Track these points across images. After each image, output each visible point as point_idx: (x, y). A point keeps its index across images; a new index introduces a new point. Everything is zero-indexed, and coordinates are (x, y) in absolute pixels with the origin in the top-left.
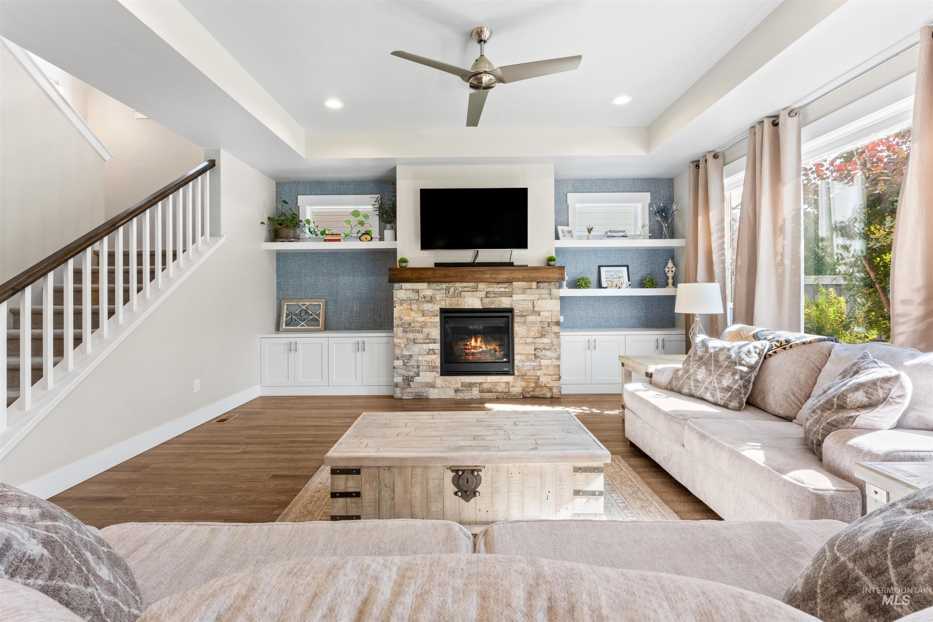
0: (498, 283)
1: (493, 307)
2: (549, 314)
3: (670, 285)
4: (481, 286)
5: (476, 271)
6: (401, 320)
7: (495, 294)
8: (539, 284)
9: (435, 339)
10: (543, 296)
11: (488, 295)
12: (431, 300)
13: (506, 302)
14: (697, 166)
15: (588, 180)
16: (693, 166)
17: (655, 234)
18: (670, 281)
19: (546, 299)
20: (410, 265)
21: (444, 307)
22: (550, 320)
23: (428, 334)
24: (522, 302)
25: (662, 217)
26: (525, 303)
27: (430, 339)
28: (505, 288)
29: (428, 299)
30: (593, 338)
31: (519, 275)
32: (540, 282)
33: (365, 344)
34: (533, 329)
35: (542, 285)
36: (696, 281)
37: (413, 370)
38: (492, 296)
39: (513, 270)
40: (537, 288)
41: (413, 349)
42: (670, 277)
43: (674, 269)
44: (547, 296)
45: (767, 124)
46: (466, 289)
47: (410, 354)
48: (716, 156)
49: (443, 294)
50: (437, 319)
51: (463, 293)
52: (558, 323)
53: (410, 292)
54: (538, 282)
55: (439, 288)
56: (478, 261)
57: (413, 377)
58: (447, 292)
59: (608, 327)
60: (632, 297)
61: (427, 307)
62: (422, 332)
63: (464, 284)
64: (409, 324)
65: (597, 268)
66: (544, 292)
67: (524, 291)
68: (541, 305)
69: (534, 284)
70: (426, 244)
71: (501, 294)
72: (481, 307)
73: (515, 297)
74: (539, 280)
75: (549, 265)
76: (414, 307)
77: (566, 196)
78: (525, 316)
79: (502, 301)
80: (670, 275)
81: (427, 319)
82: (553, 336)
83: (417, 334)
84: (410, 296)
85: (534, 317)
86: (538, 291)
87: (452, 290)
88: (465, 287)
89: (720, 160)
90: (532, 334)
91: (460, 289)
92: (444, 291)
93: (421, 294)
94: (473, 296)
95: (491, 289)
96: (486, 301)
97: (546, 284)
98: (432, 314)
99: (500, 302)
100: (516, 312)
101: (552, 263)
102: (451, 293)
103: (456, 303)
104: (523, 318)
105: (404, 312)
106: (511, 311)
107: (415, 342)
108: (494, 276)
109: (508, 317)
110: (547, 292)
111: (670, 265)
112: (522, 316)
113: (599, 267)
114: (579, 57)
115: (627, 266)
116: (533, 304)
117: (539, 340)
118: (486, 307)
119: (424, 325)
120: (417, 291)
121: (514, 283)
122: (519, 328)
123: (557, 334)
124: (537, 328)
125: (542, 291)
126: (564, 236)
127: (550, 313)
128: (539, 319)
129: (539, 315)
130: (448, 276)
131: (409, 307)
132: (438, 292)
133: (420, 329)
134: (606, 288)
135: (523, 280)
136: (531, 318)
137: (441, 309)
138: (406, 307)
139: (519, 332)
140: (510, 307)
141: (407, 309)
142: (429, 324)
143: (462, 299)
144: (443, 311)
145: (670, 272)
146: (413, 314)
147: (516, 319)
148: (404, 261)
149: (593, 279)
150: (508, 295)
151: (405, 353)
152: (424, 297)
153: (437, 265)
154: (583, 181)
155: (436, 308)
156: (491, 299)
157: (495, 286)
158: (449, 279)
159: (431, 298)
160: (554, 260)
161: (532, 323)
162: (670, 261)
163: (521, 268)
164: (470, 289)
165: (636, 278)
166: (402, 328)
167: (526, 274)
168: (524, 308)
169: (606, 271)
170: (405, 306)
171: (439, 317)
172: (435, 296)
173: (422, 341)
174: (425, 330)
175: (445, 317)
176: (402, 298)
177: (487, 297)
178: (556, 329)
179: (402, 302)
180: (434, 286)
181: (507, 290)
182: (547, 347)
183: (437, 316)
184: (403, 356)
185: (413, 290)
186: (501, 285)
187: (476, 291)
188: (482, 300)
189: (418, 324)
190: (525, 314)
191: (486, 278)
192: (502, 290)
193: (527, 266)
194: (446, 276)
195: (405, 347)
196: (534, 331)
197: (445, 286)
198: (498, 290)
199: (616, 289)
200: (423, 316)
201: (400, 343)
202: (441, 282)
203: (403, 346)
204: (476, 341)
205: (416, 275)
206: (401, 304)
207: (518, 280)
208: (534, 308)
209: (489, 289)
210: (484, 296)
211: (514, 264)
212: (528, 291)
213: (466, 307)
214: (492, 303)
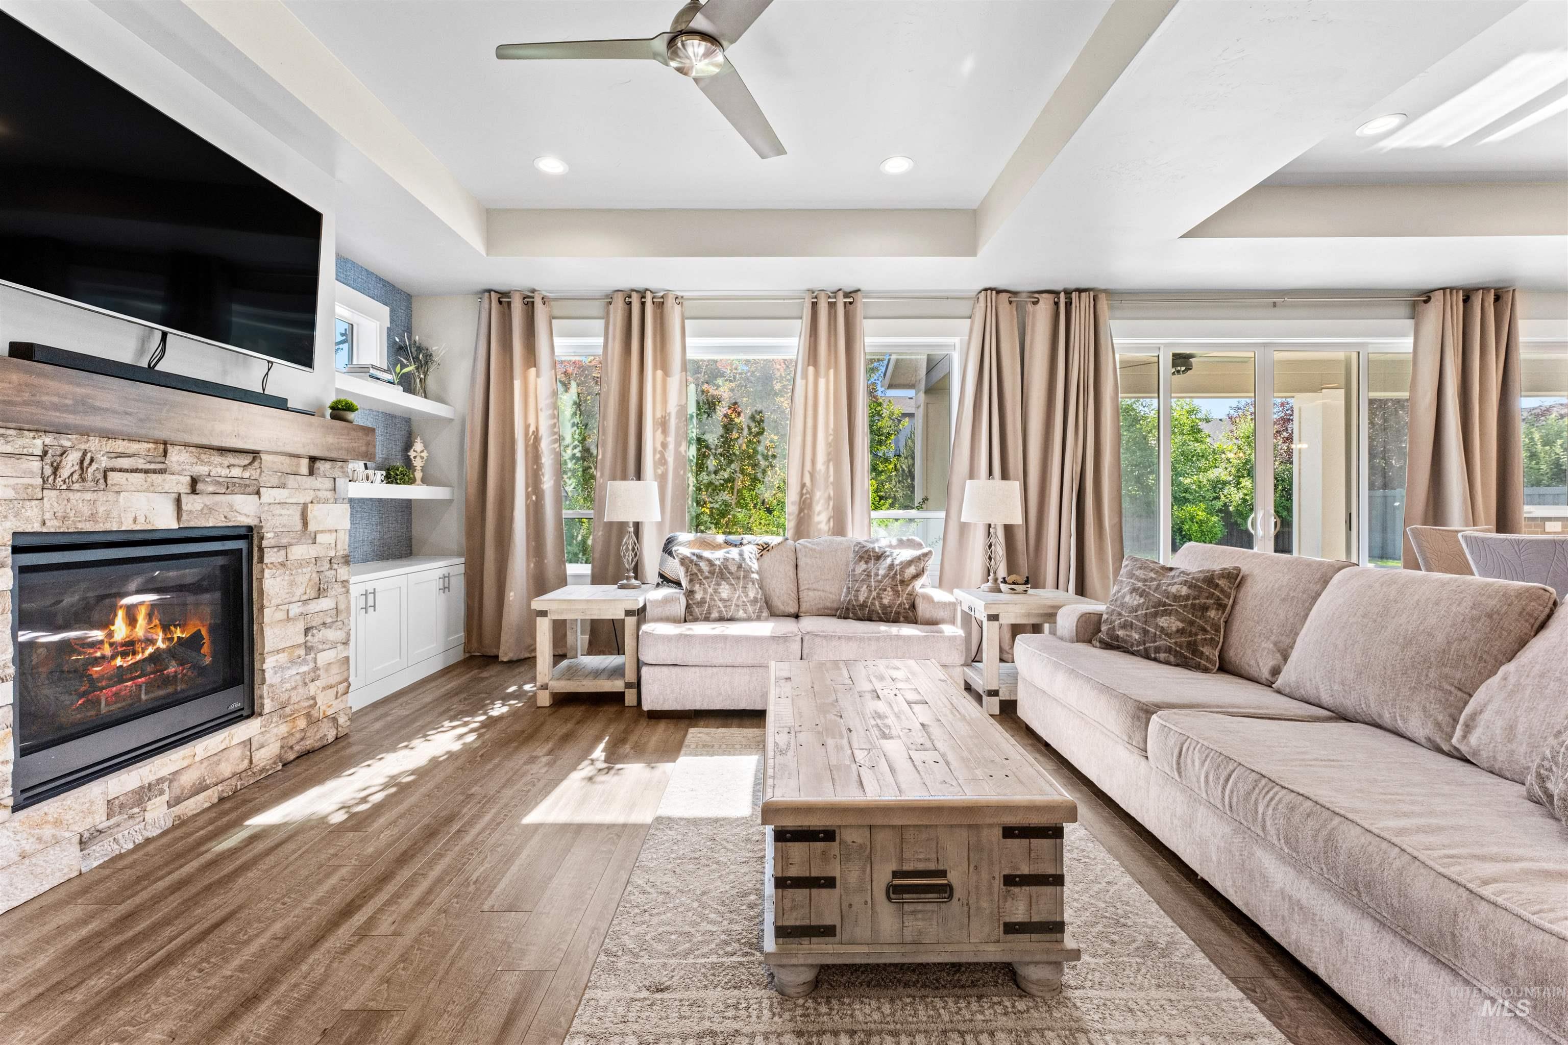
0: (228, 451)
1: (210, 522)
2: (331, 539)
3: (418, 481)
4: (178, 455)
7: (219, 483)
8: (317, 465)
10: (320, 494)
11: (198, 486)
13: (246, 510)
18: (418, 475)
19: (326, 501)
22: (332, 553)
24: (277, 510)
26: (284, 512)
32: (318, 459)
34: (301, 578)
35: (321, 467)
38: (211, 489)
40: (311, 472)
42: (419, 468)
43: (425, 454)
44: (329, 494)
46: (122, 463)
49: (30, 473)
50: (6, 580)
51: (113, 477)
52: (346, 560)
54: (313, 461)
58: (47, 467)
63: (118, 444)
66: (323, 484)
67: (283, 479)
68: (318, 517)
71: (230, 487)
72: (174, 525)
73: (265, 495)
74: (315, 455)
78: (284, 546)
79: (237, 507)
80: (418, 464)
82: (339, 589)
85: (305, 546)
86: (311, 482)
88: (120, 455)
90: (300, 592)
91: (104, 462)
92: (35, 463)
94: (151, 489)
95: (204, 469)
96: (193, 505)
97: (328, 466)
99: (231, 506)
100: (265, 535)
102: (64, 472)
103: (88, 510)
104: (283, 552)
106: (248, 534)
109: (244, 552)
110: (328, 484)
111: (421, 446)
112: (279, 547)
116: (304, 513)
117: (314, 606)
118: (193, 524)
121: (262, 457)
122: (272, 581)
123: (345, 585)
124: (308, 577)
125: (318, 483)
127: (334, 534)
128: (313, 551)
129: (315, 542)
130: (96, 410)
132: (5, 468)
136: (297, 552)
137: (17, 536)
139: (272, 592)
140: (254, 523)
143: (111, 496)
144: (20, 545)
145: (418, 459)
147: (265, 557)
150: (250, 489)
156: (209, 500)
160: (353, 410)
161: (301, 564)
162: (420, 440)
164: (141, 464)
168: (284, 526)
171: (8, 572)
175: (24, 570)
177: (194, 491)
178: (343, 572)
181: (246, 475)
182: (329, 620)
183: (3, 565)
186: (231, 459)
187: (162, 472)
188: (178, 501)
190: (284, 540)
196: (304, 583)
197: (44, 442)
198: (224, 472)
199: (368, 484)
202: (30, 426)
208: (305, 524)
209: (201, 470)
210: (184, 488)
211: (290, 405)
212: (291, 481)
213: (123, 527)
214: (210, 511)
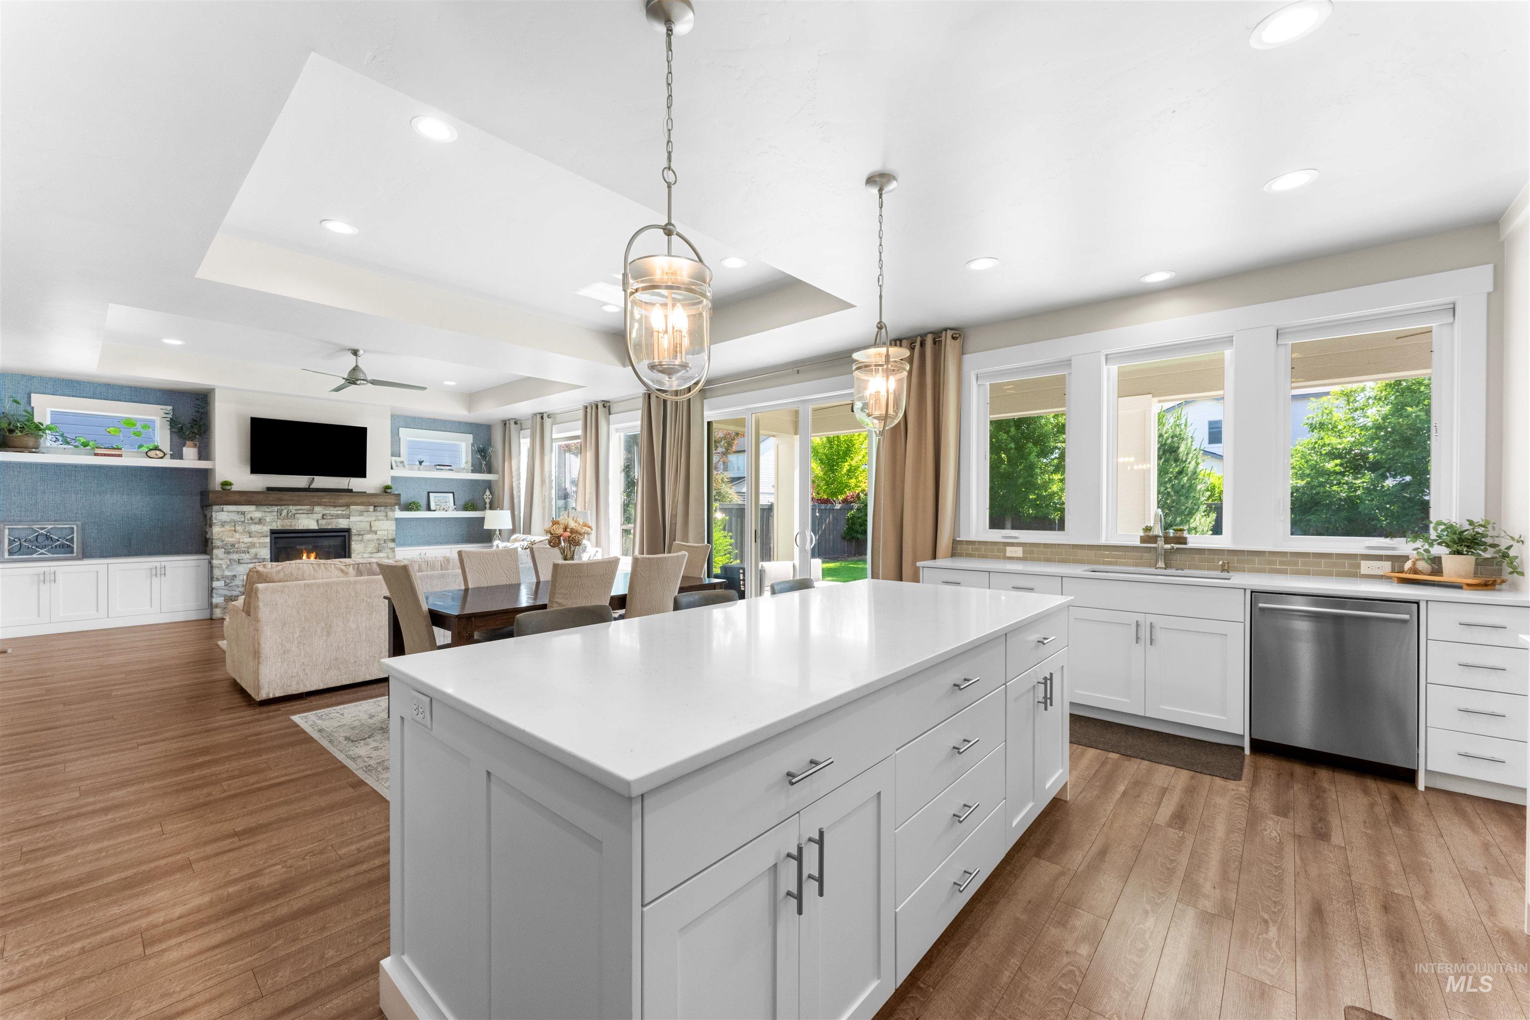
0: (335, 506)
1: (330, 527)
2: (386, 533)
3: (488, 508)
4: (317, 509)
6: (223, 541)
7: (332, 516)
8: (376, 508)
9: (264, 559)
10: (379, 518)
11: (325, 517)
12: (260, 521)
13: (343, 523)
14: (505, 424)
15: (419, 418)
16: (503, 424)
17: (476, 469)
18: (488, 506)
19: (382, 520)
20: (234, 488)
21: (273, 528)
22: (386, 538)
23: (256, 554)
24: (359, 523)
25: (481, 455)
26: (362, 524)
27: (259, 559)
28: (343, 511)
29: (257, 521)
30: (424, 552)
31: (359, 500)
32: (378, 506)
33: (166, 568)
34: (369, 546)
35: (379, 509)
36: (503, 509)
37: (237, 590)
38: (329, 517)
39: (353, 496)
40: (374, 511)
41: (237, 569)
42: (488, 503)
43: (490, 497)
44: (384, 518)
45: (539, 417)
46: (300, 512)
47: (233, 574)
48: (516, 423)
49: (275, 516)
50: (268, 540)
51: (297, 515)
52: (393, 540)
53: (233, 514)
54: (375, 507)
55: (269, 510)
56: (313, 486)
57: (237, 596)
58: (279, 514)
59: (436, 543)
60: (457, 518)
61: (254, 528)
62: (248, 553)
63: (299, 507)
64: (233, 545)
65: (426, 494)
66: (381, 514)
67: (361, 513)
68: (377, 525)
69: (371, 508)
70: (256, 468)
71: (338, 516)
72: (317, 528)
73: (352, 519)
74: (376, 505)
75: (386, 492)
76: (239, 528)
77: (400, 431)
78: (362, 535)
79: (339, 522)
80: (488, 501)
81: (255, 540)
82: (389, 551)
83: (243, 555)
84: (234, 518)
85: (371, 535)
86: (375, 514)
87: (284, 512)
88: (299, 510)
89: (518, 426)
90: (369, 550)
91: (294, 512)
92: (276, 514)
93: (248, 517)
94: (309, 518)
95: (328, 512)
96: (324, 522)
97: (382, 508)
98: (261, 535)
99: (337, 523)
100: (354, 531)
101: (389, 491)
102: (283, 515)
103: (289, 524)
104: (361, 537)
105: (226, 533)
106: (348, 531)
107: (239, 562)
108: (332, 500)
109: (345, 536)
110: (384, 514)
111: (488, 493)
112: (359, 535)
113: (429, 493)
114: (426, 388)
115: (453, 493)
116: (371, 524)
118: (322, 527)
119: (253, 545)
120: (243, 513)
121: (351, 507)
122: (356, 546)
123: (393, 549)
124: (373, 545)
125: (379, 514)
126: (397, 466)
128: (375, 537)
129: (376, 534)
131: (233, 529)
132: (268, 515)
133: (246, 549)
134: (435, 511)
135: (361, 504)
136: (367, 537)
137: (270, 530)
138: (229, 528)
139: (356, 549)
140: (347, 527)
141: (230, 531)
142: (258, 545)
143: (296, 520)
144: (273, 532)
145: (488, 499)
146: (237, 535)
147: (354, 538)
148: (225, 484)
149: (423, 503)
150: (346, 517)
151: (227, 573)
152: (251, 519)
153: (269, 489)
154: (414, 418)
155: (266, 529)
156: (328, 521)
157: (332, 509)
159: (260, 519)
160: (391, 488)
161: (369, 541)
162: (488, 490)
163: (359, 494)
164: (305, 512)
165: (461, 502)
166: (223, 550)
167: (365, 500)
168: (361, 528)
169: (435, 497)
170: (227, 527)
171: (269, 538)
172: (264, 518)
173: (249, 561)
174: (253, 551)
175: (275, 538)
176: (223, 520)
177: (323, 518)
178: (392, 545)
179: (224, 523)
180: (265, 508)
181: (344, 513)
183: (267, 536)
184: (223, 577)
185: (238, 512)
186: (338, 508)
187: (313, 513)
188: (318, 521)
189: (243, 545)
190: (362, 533)
191: (324, 502)
192: (340, 512)
193: (365, 492)
194: (280, 499)
195: (227, 568)
196: (371, 547)
197: (276, 508)
198: (335, 512)
199: (444, 512)
200: (250, 537)
201: (221, 564)
202: (272, 505)
203: (224, 567)
204: (308, 557)
205: (242, 498)
206: (223, 526)
207: (357, 504)
208: (371, 528)
209: (325, 512)
210: (320, 518)
211: (353, 490)
212: (365, 514)
213: (300, 528)
214: (329, 524)
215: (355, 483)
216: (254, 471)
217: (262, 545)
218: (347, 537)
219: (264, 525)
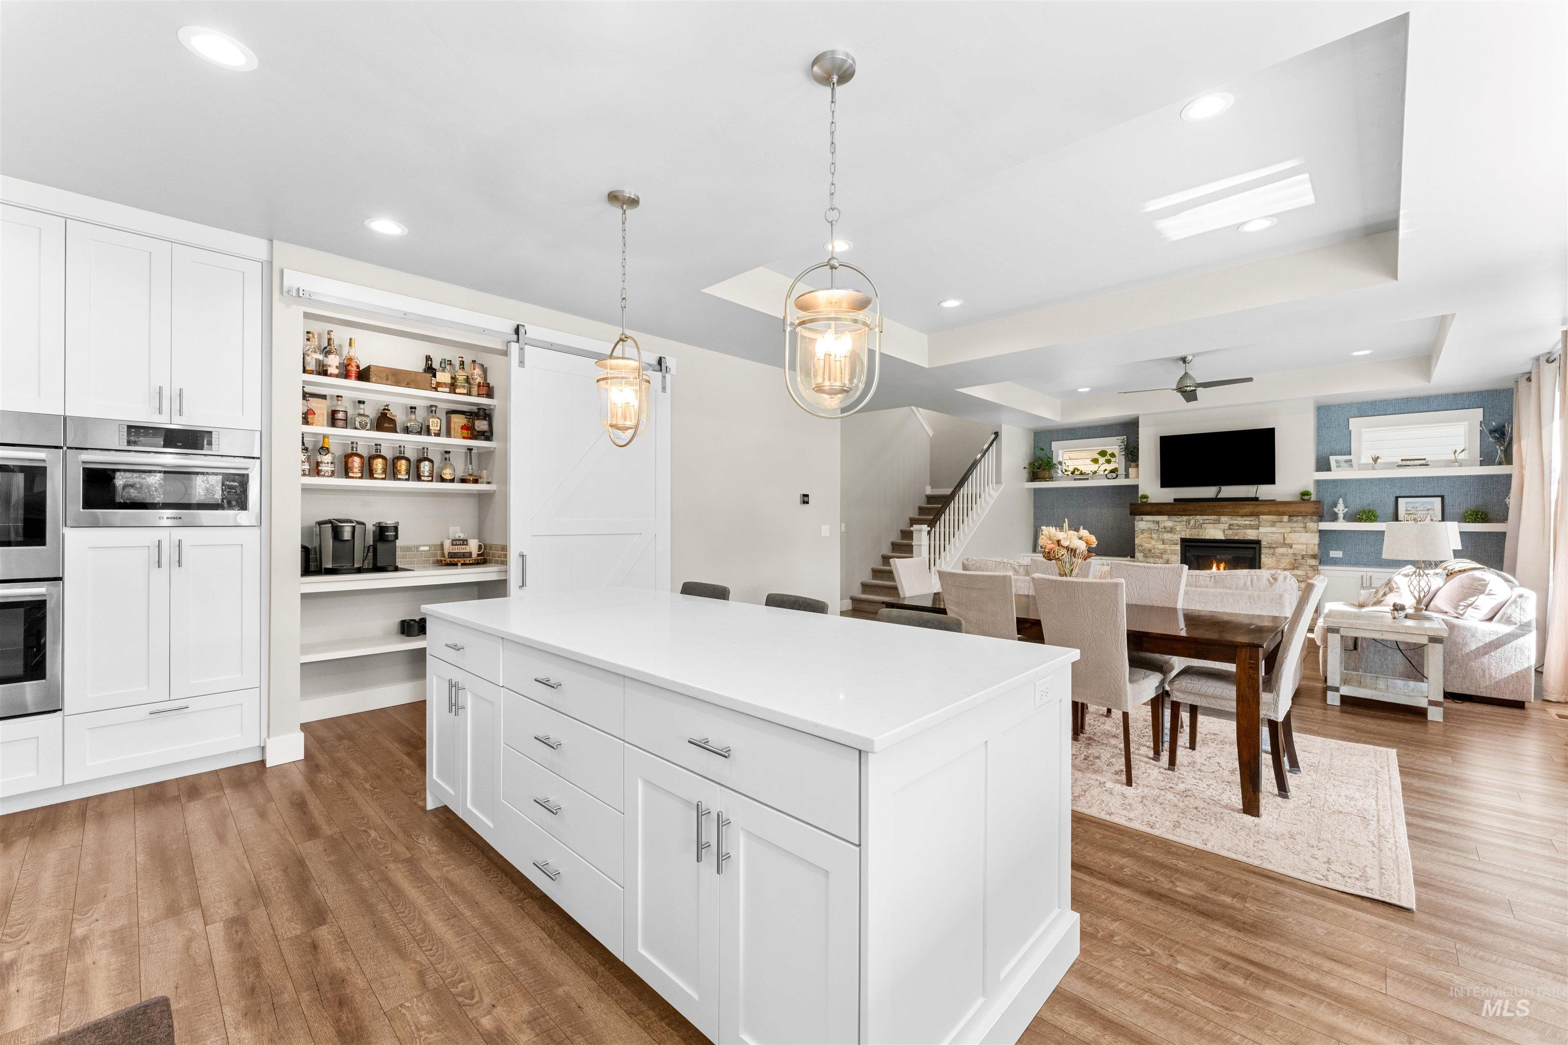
0: (1242, 516)
1: (1237, 538)
4: (1224, 519)
5: (1215, 506)
6: (1143, 547)
7: (1240, 526)
8: (1291, 518)
10: (1296, 529)
11: (1231, 527)
12: (1172, 530)
13: (1252, 534)
17: (1492, 457)
19: (1299, 532)
20: (1151, 500)
21: (1184, 537)
22: (1305, 553)
23: (1168, 560)
24: (1271, 535)
25: (1494, 437)
26: (1274, 536)
28: (1251, 521)
29: (1169, 529)
30: (1369, 574)
31: (1266, 509)
32: (1292, 516)
34: (1283, 560)
35: (1295, 519)
38: (1236, 528)
39: (1260, 505)
40: (1289, 521)
44: (1302, 529)
46: (1207, 521)
49: (1184, 525)
50: (1178, 547)
51: (1204, 525)
52: (1314, 557)
53: (1151, 523)
54: (1290, 516)
55: (1179, 520)
56: (1221, 496)
58: (1188, 524)
61: (1167, 536)
62: (1162, 558)
63: (1206, 517)
64: (1150, 550)
65: (1393, 499)
66: (1298, 526)
67: (1273, 524)
68: (1292, 538)
69: (1286, 518)
70: (1166, 482)
71: (1246, 527)
72: (1223, 538)
73: (1262, 530)
74: (1291, 514)
75: (1303, 499)
76: (1154, 536)
77: (1348, 422)
78: (1274, 548)
79: (1248, 534)
81: (1167, 547)
82: (1308, 568)
83: (1157, 559)
84: (1151, 527)
85: (1285, 549)
86: (1289, 524)
87: (1192, 522)
88: (1207, 520)
90: (1282, 565)
91: (1201, 522)
92: (1184, 523)
93: (1162, 525)
94: (1215, 528)
95: (1235, 522)
96: (1230, 532)
97: (1300, 518)
98: (1172, 543)
99: (1245, 533)
100: (1264, 543)
101: (1308, 497)
102: (1191, 524)
103: (1197, 534)
104: (1272, 550)
105: (1145, 540)
106: (1258, 542)
108: (1235, 510)
109: (1255, 548)
110: (1301, 525)
112: (1270, 548)
113: (1397, 498)
115: (1442, 497)
116: (1284, 537)
118: (1229, 538)
119: (1164, 552)
120: (1158, 523)
121: (1261, 517)
122: (1267, 558)
123: (1314, 568)
124: (1288, 560)
125: (1295, 525)
126: (1338, 467)
127: (1305, 546)
128: (1290, 551)
129: (1291, 547)
130: (1188, 510)
131: (1149, 536)
132: (1177, 524)
133: (1160, 555)
134: (1403, 521)
135: (1269, 513)
136: (1281, 550)
137: (1181, 539)
139: (1266, 563)
140: (1256, 539)
141: (1148, 537)
142: (1169, 551)
143: (1204, 530)
144: (1183, 540)
146: (1153, 542)
147: (1264, 551)
148: (1146, 497)
149: (1385, 511)
150: (1255, 528)
152: (1165, 528)
153: (1175, 500)
154: (1373, 403)
155: (1177, 537)
156: (1235, 531)
157: (1239, 519)
158: (1188, 513)
159: (1171, 528)
160: (1310, 495)
161: (1283, 555)
163: (1269, 503)
164: (1211, 521)
165: (1455, 510)
166: (1143, 554)
167: (1273, 509)
168: (1273, 541)
169: (1407, 503)
170: (1146, 535)
171: (1179, 546)
172: (1175, 527)
174: (1166, 556)
175: (1186, 546)
176: (1143, 528)
177: (1230, 529)
178: (1313, 562)
179: (1143, 531)
180: (1175, 518)
181: (1252, 523)
183: (1177, 544)
185: (1154, 521)
186: (1246, 518)
187: (1219, 523)
188: (1224, 531)
189: (1157, 551)
190: (1274, 546)
191: (1227, 512)
192: (1247, 522)
193: (1274, 500)
194: (1184, 510)
196: (1285, 562)
197: (1185, 518)
198: (1243, 523)
200: (1163, 544)
202: (1181, 515)
204: (1218, 568)
205: (1155, 509)
206: (1142, 533)
207: (1264, 514)
208: (1285, 540)
209: (1232, 522)
210: (1227, 528)
211: (1260, 499)
212: (1278, 524)
213: (1207, 538)
214: (1236, 535)
215: (1264, 491)
216: (1163, 485)
217: (1173, 552)
218: (1257, 548)
219: (1175, 533)
